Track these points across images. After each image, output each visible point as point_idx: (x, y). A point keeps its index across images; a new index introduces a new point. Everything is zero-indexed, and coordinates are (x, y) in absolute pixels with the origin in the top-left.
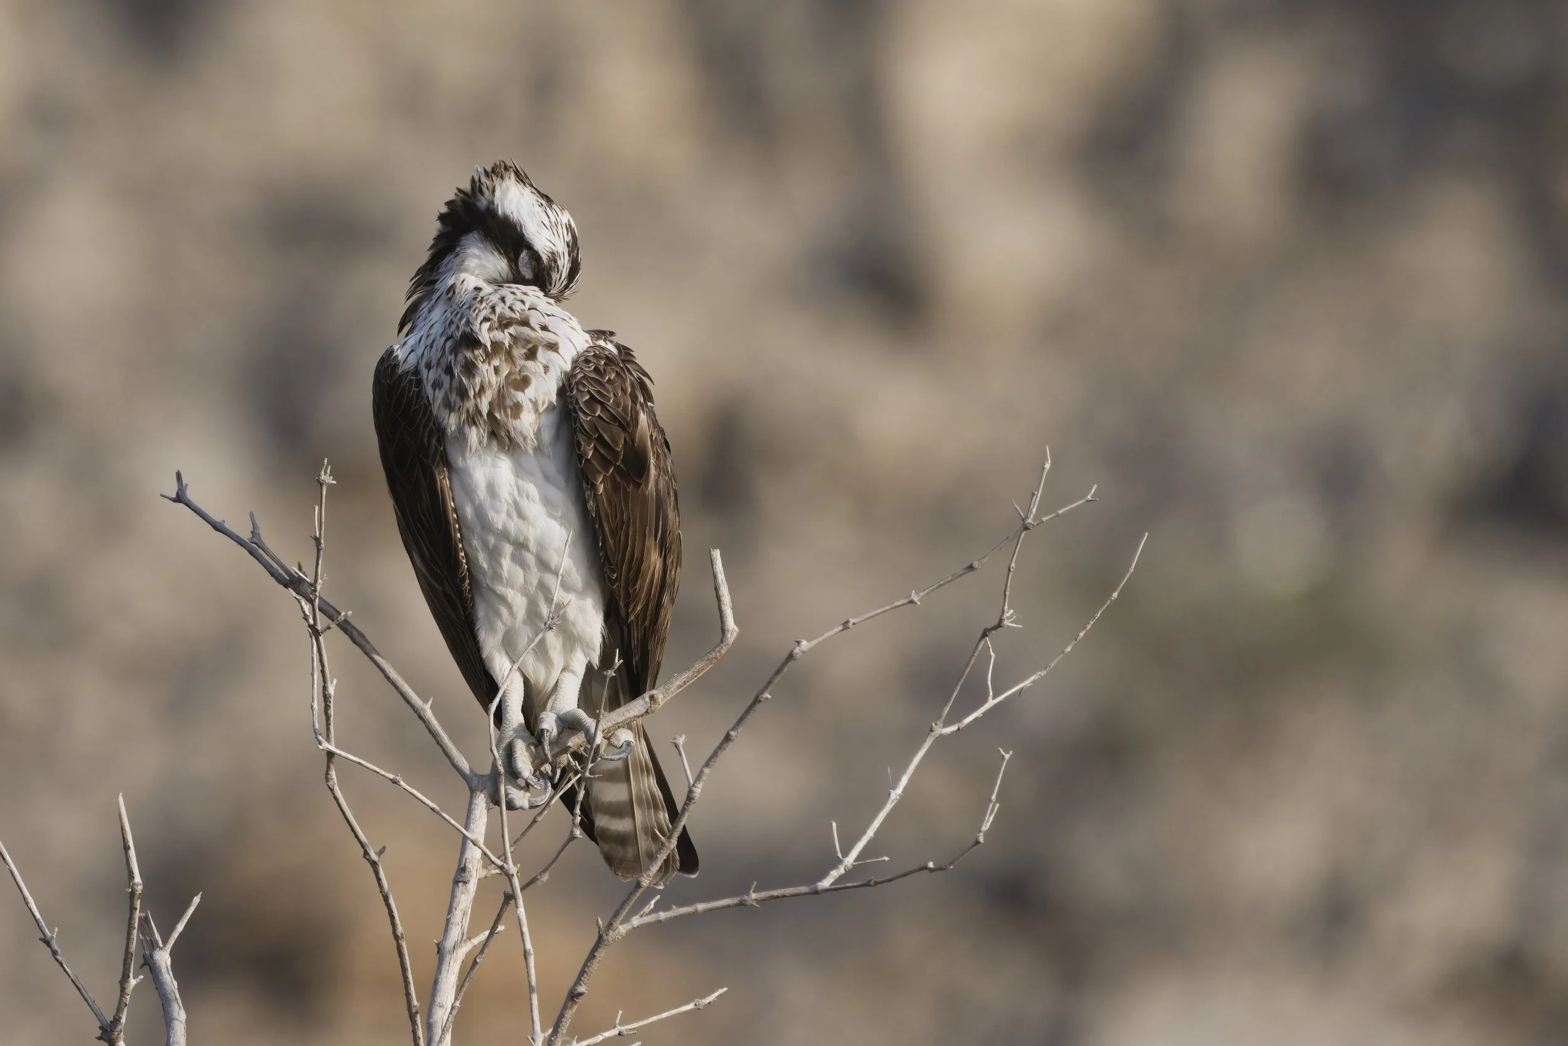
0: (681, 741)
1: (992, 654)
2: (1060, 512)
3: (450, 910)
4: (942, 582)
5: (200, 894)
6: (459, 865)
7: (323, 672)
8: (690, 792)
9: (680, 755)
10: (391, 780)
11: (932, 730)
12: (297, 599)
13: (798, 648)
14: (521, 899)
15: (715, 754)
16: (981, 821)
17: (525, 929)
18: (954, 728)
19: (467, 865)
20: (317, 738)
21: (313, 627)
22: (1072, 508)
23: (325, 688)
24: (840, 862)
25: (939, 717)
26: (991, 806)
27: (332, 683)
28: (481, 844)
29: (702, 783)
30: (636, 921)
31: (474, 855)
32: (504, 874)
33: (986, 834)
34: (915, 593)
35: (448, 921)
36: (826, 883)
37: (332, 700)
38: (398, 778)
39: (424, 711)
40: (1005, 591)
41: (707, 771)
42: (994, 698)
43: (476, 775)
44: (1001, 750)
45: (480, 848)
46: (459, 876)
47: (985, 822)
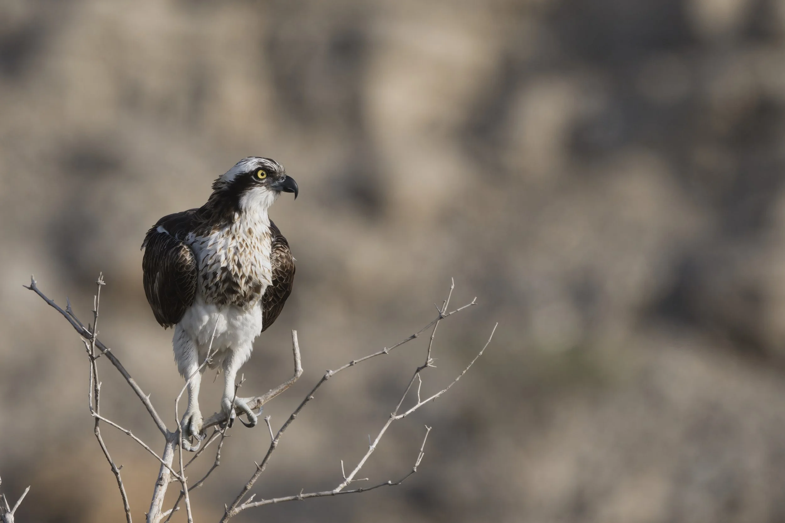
0: (268, 418)
1: (420, 381)
2: (459, 310)
3: (153, 498)
4: (399, 343)
5: (29, 487)
6: (159, 476)
7: (95, 378)
8: (273, 443)
9: (268, 425)
10: (126, 433)
11: (391, 417)
12: (84, 342)
13: (328, 374)
14: (188, 494)
15: (285, 425)
16: (416, 461)
17: (189, 509)
18: (401, 416)
19: (163, 477)
20: (91, 411)
21: (91, 356)
22: (464, 308)
23: (96, 386)
24: (345, 480)
25: (395, 410)
26: (421, 453)
27: (99, 384)
28: (170, 466)
29: (278, 439)
30: (244, 506)
31: (166, 472)
32: (179, 481)
33: (418, 467)
34: (387, 349)
35: (152, 504)
36: (338, 490)
37: (99, 392)
38: (130, 432)
39: (146, 400)
40: (429, 349)
41: (281, 433)
42: (421, 402)
43: (170, 433)
44: (426, 426)
45: (168, 468)
46: (159, 482)
47: (417, 461)
